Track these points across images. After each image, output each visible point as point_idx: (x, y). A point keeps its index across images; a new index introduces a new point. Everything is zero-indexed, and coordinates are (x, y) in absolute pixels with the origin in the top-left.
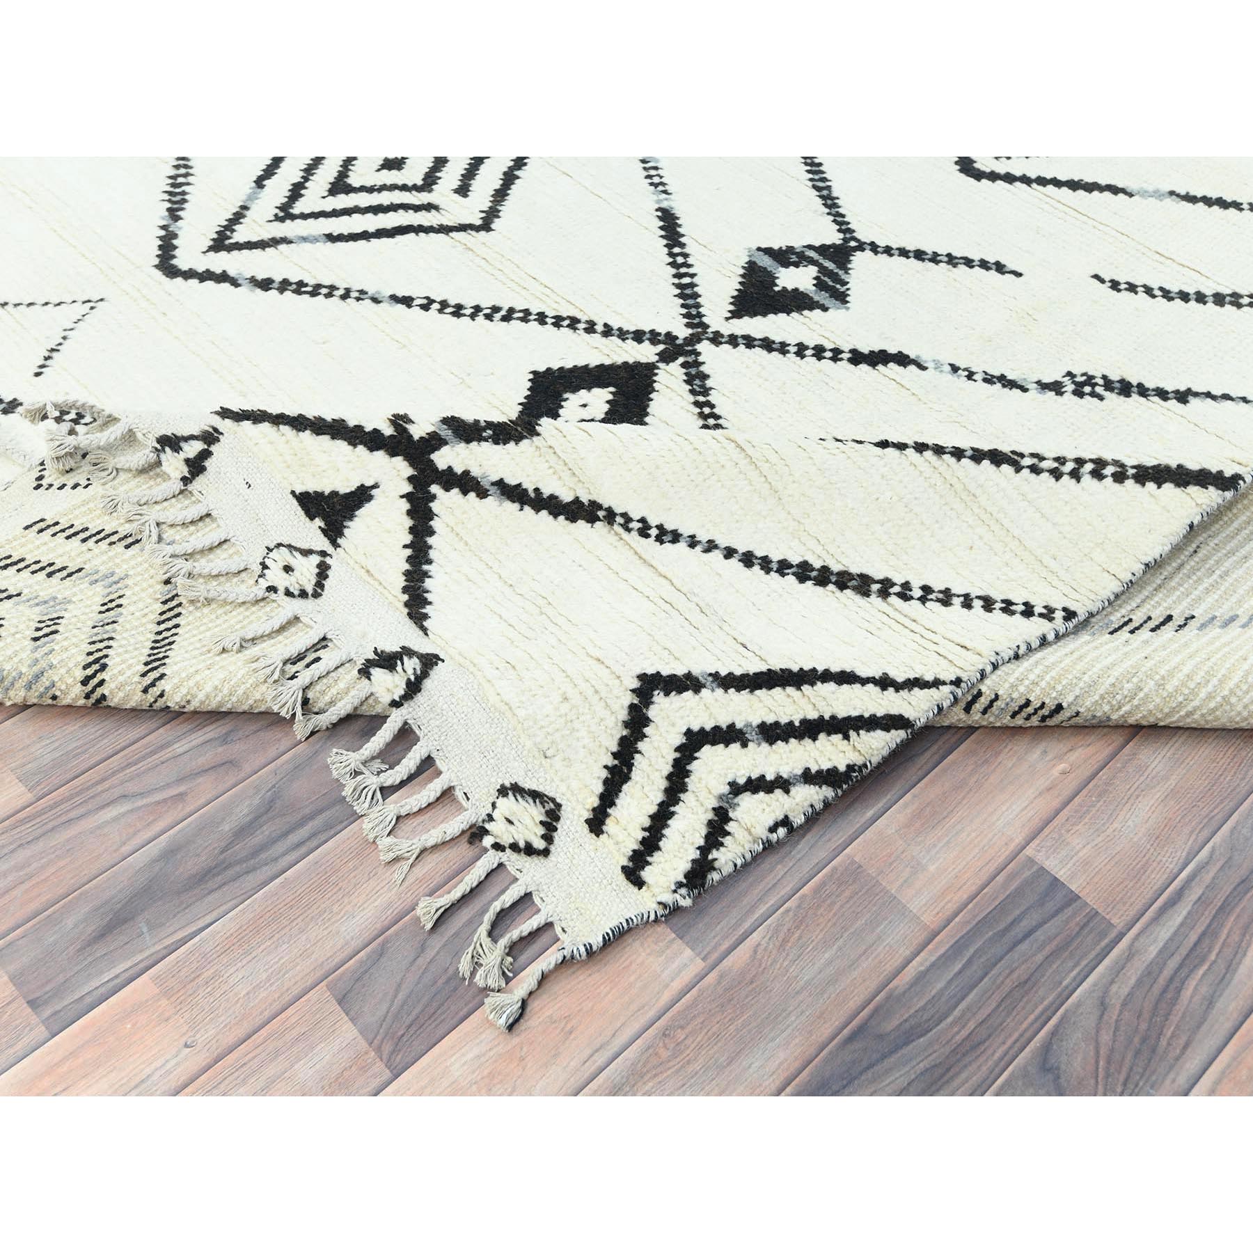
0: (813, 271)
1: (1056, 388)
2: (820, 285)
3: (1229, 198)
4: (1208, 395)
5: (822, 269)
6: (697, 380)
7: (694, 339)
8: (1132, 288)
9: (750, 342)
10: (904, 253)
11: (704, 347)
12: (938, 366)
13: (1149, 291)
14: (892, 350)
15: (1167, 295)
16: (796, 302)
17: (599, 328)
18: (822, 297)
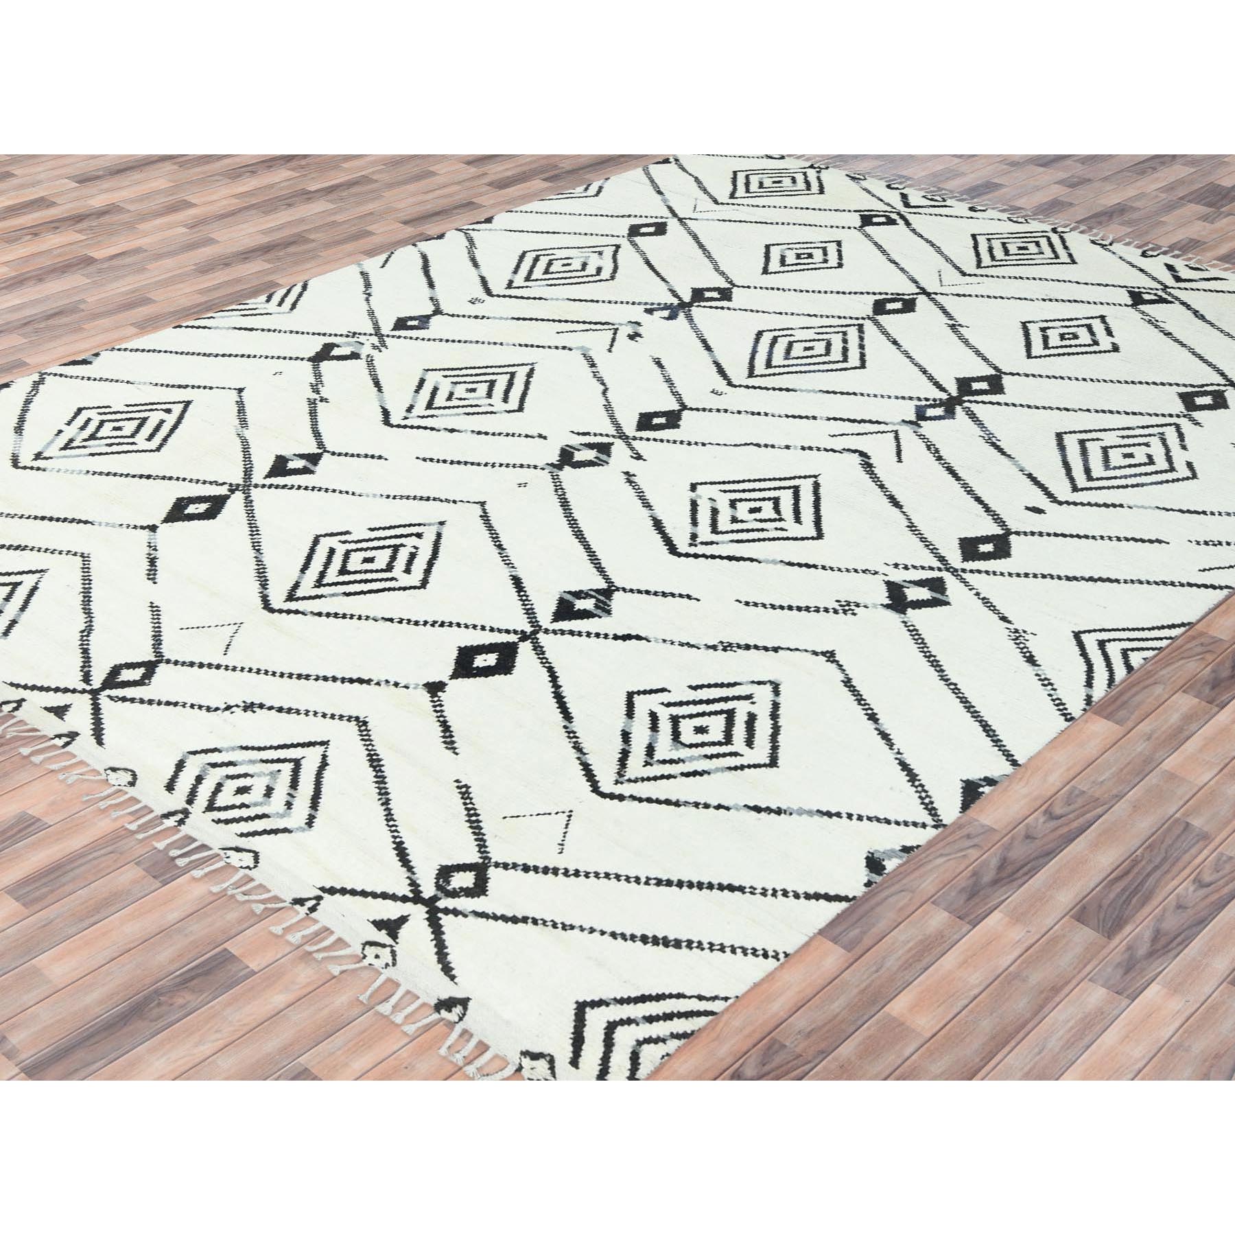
0: (593, 601)
1: (714, 648)
2: (597, 607)
3: (811, 563)
4: (788, 649)
5: (598, 600)
6: (539, 650)
7: (535, 633)
8: (756, 605)
9: (563, 632)
10: (639, 592)
11: (541, 636)
12: (656, 640)
13: (764, 606)
14: (634, 634)
15: (773, 607)
16: (586, 614)
17: (488, 628)
18: (598, 612)
